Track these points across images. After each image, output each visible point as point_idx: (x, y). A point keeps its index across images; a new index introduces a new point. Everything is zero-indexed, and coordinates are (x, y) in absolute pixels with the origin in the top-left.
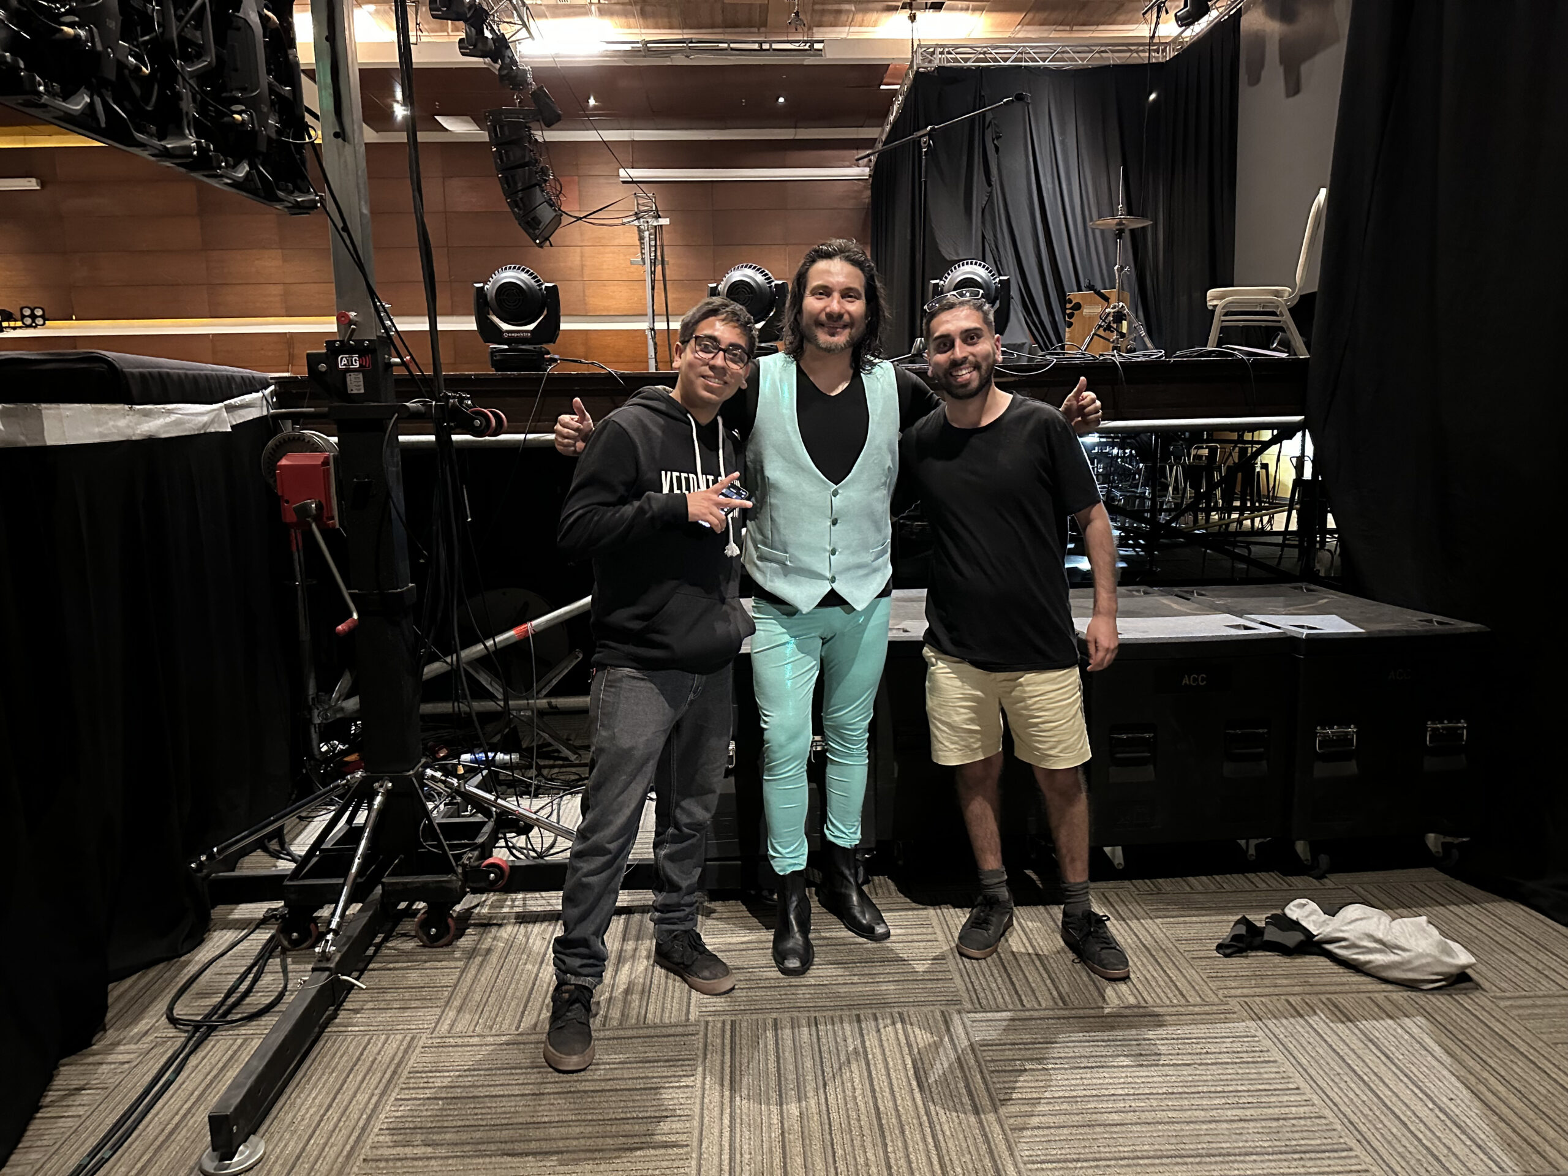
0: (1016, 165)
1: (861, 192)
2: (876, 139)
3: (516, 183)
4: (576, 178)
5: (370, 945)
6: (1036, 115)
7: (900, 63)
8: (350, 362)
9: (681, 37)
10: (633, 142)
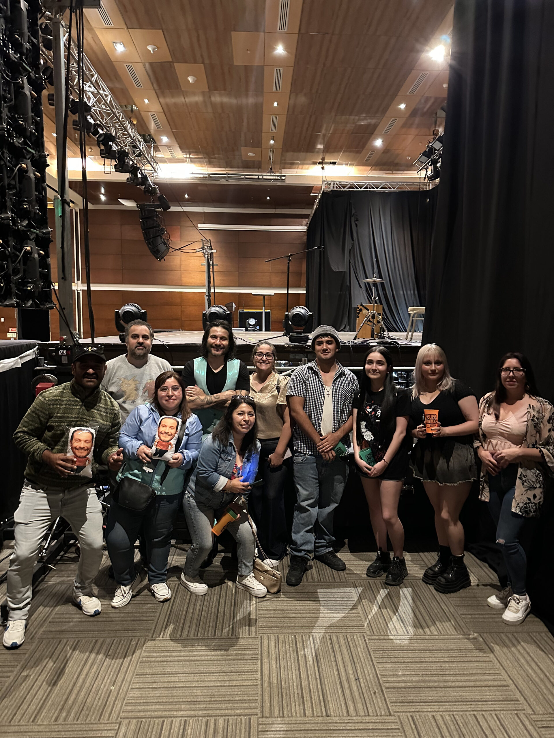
0: (364, 232)
1: (303, 236)
2: (310, 214)
3: (150, 235)
4: (179, 227)
5: (58, 555)
6: (373, 211)
7: (318, 186)
8: (63, 353)
9: (224, 172)
10: (205, 212)
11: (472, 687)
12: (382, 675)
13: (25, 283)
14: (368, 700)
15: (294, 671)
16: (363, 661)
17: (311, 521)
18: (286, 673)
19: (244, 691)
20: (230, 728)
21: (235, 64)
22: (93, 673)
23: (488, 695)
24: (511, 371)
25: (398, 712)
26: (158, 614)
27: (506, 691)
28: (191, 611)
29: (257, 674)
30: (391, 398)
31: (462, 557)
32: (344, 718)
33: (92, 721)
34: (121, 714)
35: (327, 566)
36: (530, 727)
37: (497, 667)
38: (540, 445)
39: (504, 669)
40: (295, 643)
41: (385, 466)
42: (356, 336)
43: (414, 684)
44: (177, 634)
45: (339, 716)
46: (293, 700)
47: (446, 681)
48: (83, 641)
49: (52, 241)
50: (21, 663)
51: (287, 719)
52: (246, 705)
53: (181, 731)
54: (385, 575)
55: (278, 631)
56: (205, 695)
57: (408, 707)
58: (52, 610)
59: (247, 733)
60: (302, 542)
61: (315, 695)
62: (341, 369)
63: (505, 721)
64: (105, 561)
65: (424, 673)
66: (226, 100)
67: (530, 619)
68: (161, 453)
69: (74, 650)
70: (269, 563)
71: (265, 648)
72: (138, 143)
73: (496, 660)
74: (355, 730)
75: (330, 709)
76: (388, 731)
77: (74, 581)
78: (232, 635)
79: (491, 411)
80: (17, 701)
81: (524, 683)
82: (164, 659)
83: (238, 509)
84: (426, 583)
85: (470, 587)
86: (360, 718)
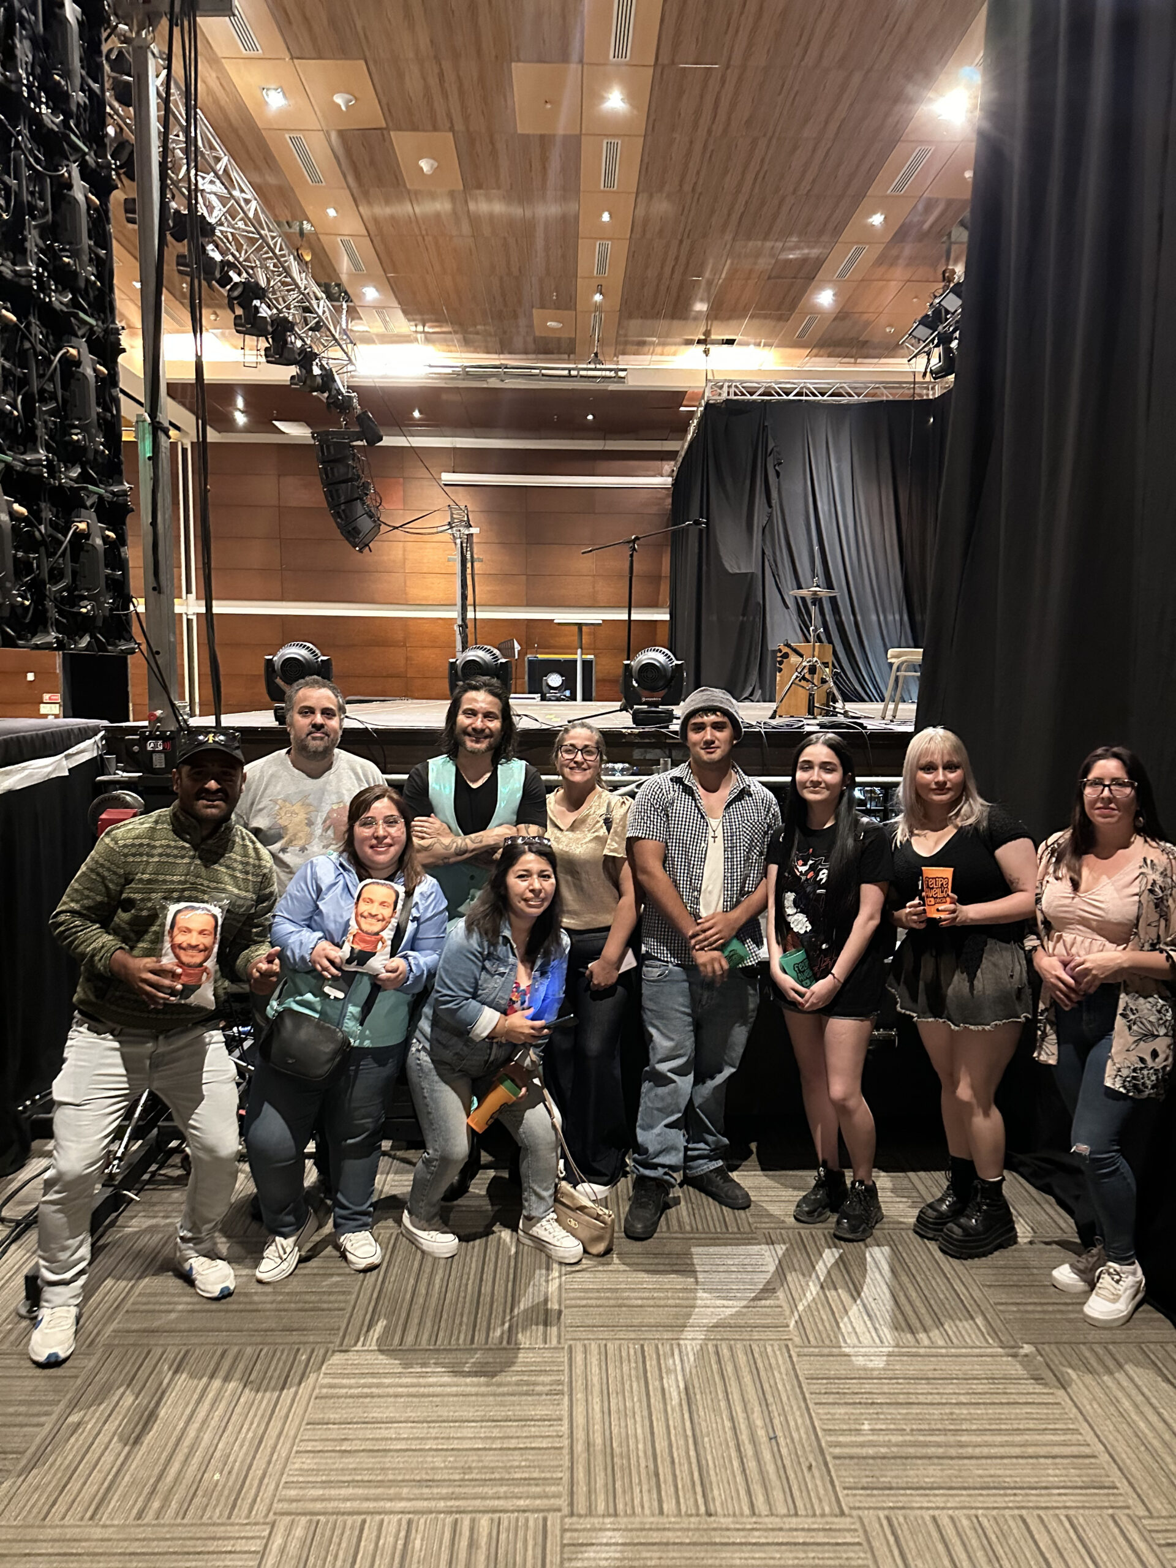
0: (794, 488)
1: (663, 499)
2: (677, 452)
3: (339, 497)
4: (402, 480)
5: (145, 1172)
6: (814, 441)
7: (696, 390)
8: (156, 746)
9: (497, 363)
10: (455, 449)
11: (1016, 1457)
12: (824, 1430)
13: (75, 600)
14: (795, 1482)
15: (638, 1419)
16: (785, 1399)
17: (677, 1104)
18: (623, 1424)
19: (534, 1461)
20: (503, 1536)
21: (519, 131)
22: (216, 1419)
23: (1053, 1474)
24: (1105, 786)
25: (859, 1508)
26: (354, 1296)
27: (1089, 1466)
28: (423, 1291)
29: (561, 1425)
30: (850, 842)
31: (1000, 1182)
32: (744, 1520)
33: (215, 1519)
34: (275, 1505)
35: (710, 1200)
36: (1141, 1546)
37: (1072, 1416)
38: (1167, 944)
39: (1087, 1421)
40: (640, 1360)
41: (835, 987)
42: (775, 712)
43: (894, 1449)
44: (393, 1339)
45: (734, 1515)
46: (635, 1480)
47: (962, 1445)
48: (197, 1352)
49: (132, 510)
50: (68, 1396)
51: (625, 1520)
52: (538, 1489)
53: (401, 1542)
54: (834, 1218)
55: (606, 1335)
56: (451, 1468)
57: (880, 1499)
58: (132, 1287)
59: (539, 1550)
60: (659, 1147)
61: (682, 1472)
62: (743, 782)
63: (1087, 1529)
64: (244, 1184)
65: (914, 1427)
66: (498, 208)
67: (1143, 1315)
68: (361, 957)
69: (176, 1372)
70: (587, 1192)
71: (579, 1370)
72: (314, 302)
73: (1070, 1402)
74: (768, 1544)
75: (714, 1499)
76: (838, 1548)
77: (178, 1225)
78: (509, 1343)
79: (1063, 871)
80: (59, 1475)
81: (1128, 1449)
82: (366, 1390)
83: (522, 1077)
84: (922, 1236)
85: (1013, 1247)
86: (778, 1520)
